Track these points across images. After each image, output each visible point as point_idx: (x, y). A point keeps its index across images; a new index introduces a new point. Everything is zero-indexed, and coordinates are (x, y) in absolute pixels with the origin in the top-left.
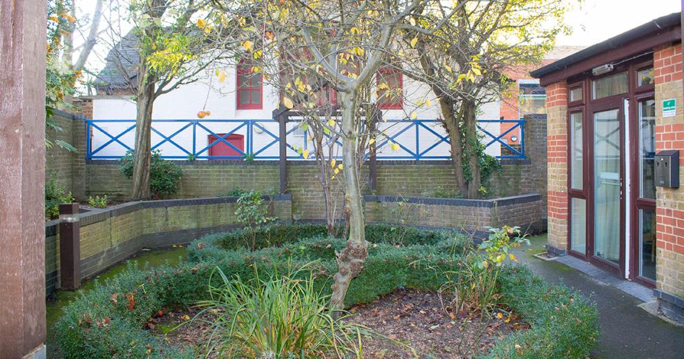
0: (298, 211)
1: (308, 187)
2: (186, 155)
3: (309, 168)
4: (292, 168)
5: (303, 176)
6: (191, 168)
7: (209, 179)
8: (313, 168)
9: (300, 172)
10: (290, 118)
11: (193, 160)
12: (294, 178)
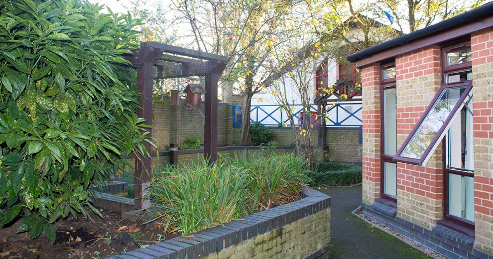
0: (332, 156)
1: (337, 143)
2: (277, 123)
3: (338, 132)
4: (329, 132)
5: (334, 136)
6: (279, 131)
7: (287, 137)
8: (340, 132)
9: (334, 134)
10: (328, 103)
11: (280, 126)
12: (330, 137)
